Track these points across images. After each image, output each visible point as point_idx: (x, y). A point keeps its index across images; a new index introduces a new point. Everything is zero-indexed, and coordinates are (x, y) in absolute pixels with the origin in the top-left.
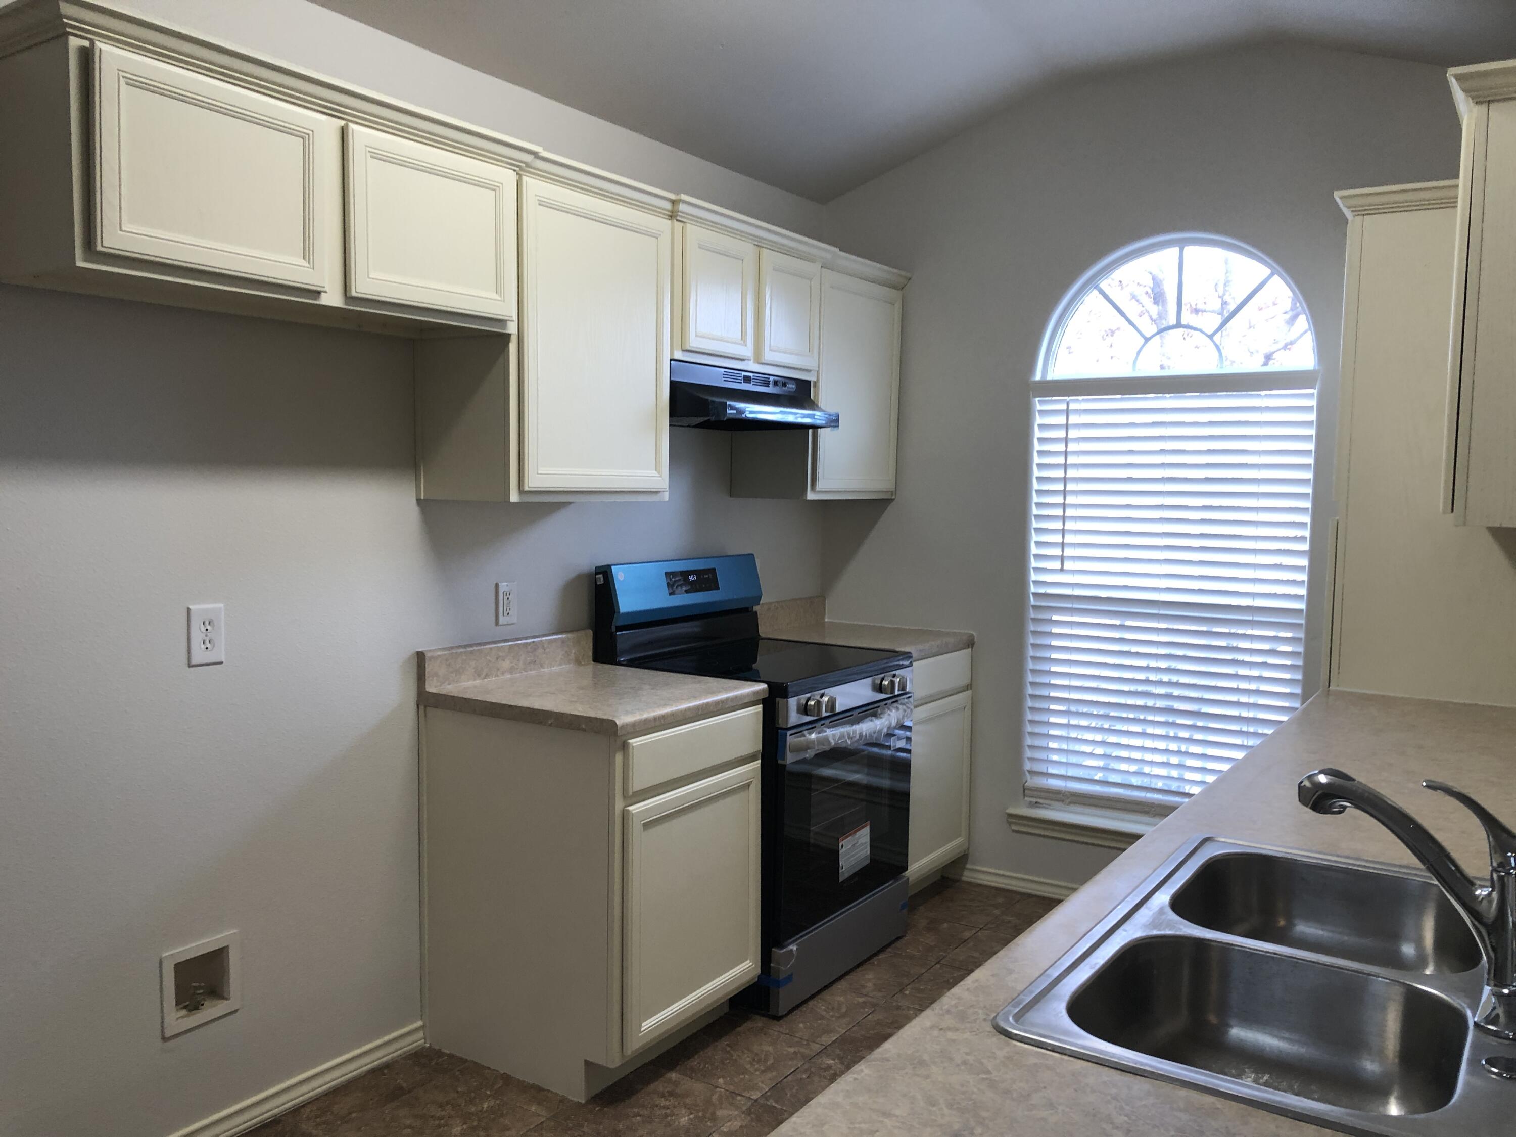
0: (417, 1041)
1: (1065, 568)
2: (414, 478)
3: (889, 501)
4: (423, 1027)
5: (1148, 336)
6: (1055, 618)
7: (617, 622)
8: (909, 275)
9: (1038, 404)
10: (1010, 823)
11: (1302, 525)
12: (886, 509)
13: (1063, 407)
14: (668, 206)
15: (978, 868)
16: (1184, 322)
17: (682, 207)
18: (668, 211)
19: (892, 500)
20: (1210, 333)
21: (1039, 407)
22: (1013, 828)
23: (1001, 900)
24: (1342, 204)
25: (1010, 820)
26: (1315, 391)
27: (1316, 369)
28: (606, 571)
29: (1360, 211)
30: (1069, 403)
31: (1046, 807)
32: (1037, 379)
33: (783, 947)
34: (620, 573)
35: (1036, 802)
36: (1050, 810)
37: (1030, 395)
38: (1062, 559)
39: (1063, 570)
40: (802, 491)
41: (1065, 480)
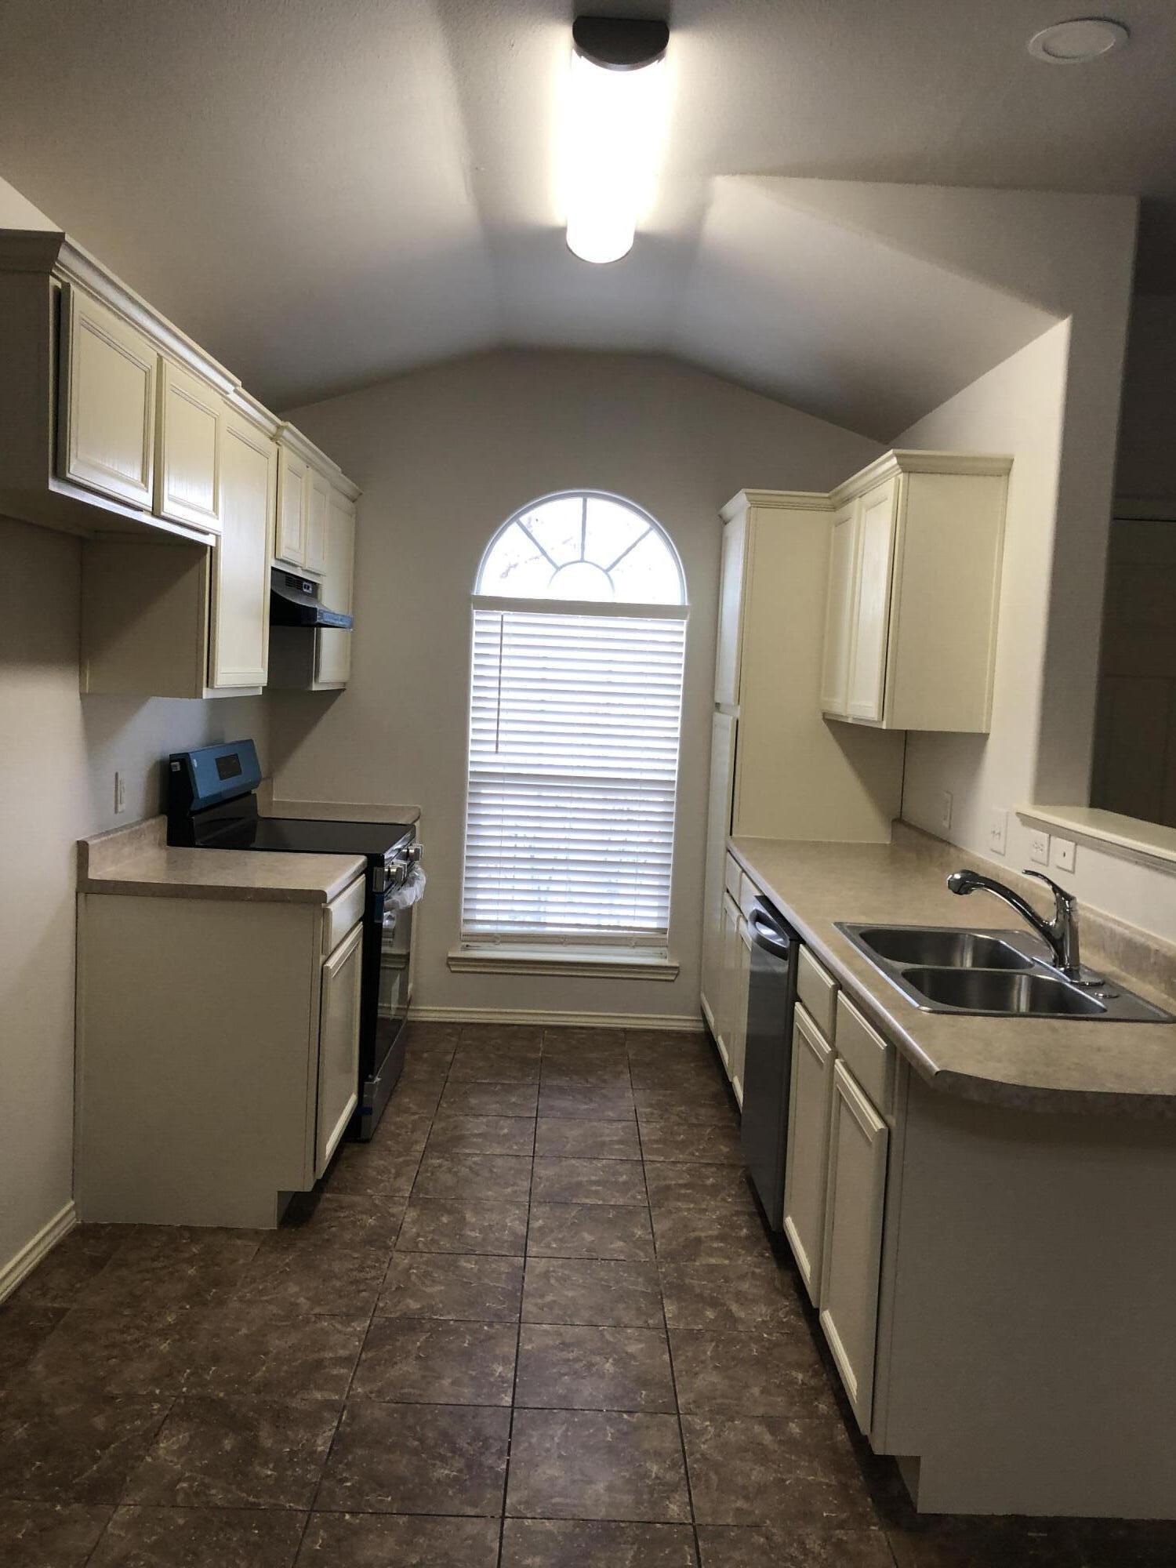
0: (72, 1221)
1: (499, 750)
2: (78, 673)
4: (74, 1207)
5: (560, 566)
6: (483, 791)
7: (195, 807)
8: (361, 491)
9: (478, 615)
10: (449, 966)
11: (675, 718)
13: (499, 618)
14: (273, 429)
15: (421, 1008)
16: (586, 559)
17: (285, 433)
18: (271, 433)
19: (345, 689)
20: (605, 568)
21: (475, 617)
22: (453, 969)
23: (449, 1031)
24: (744, 497)
25: (450, 963)
26: (685, 621)
27: (687, 604)
28: (184, 759)
29: (755, 504)
30: (502, 616)
31: (478, 949)
32: (475, 594)
33: (373, 1080)
34: (195, 761)
35: (467, 946)
36: (482, 950)
37: (470, 607)
38: (497, 743)
39: (497, 752)
40: (309, 683)
41: (500, 679)
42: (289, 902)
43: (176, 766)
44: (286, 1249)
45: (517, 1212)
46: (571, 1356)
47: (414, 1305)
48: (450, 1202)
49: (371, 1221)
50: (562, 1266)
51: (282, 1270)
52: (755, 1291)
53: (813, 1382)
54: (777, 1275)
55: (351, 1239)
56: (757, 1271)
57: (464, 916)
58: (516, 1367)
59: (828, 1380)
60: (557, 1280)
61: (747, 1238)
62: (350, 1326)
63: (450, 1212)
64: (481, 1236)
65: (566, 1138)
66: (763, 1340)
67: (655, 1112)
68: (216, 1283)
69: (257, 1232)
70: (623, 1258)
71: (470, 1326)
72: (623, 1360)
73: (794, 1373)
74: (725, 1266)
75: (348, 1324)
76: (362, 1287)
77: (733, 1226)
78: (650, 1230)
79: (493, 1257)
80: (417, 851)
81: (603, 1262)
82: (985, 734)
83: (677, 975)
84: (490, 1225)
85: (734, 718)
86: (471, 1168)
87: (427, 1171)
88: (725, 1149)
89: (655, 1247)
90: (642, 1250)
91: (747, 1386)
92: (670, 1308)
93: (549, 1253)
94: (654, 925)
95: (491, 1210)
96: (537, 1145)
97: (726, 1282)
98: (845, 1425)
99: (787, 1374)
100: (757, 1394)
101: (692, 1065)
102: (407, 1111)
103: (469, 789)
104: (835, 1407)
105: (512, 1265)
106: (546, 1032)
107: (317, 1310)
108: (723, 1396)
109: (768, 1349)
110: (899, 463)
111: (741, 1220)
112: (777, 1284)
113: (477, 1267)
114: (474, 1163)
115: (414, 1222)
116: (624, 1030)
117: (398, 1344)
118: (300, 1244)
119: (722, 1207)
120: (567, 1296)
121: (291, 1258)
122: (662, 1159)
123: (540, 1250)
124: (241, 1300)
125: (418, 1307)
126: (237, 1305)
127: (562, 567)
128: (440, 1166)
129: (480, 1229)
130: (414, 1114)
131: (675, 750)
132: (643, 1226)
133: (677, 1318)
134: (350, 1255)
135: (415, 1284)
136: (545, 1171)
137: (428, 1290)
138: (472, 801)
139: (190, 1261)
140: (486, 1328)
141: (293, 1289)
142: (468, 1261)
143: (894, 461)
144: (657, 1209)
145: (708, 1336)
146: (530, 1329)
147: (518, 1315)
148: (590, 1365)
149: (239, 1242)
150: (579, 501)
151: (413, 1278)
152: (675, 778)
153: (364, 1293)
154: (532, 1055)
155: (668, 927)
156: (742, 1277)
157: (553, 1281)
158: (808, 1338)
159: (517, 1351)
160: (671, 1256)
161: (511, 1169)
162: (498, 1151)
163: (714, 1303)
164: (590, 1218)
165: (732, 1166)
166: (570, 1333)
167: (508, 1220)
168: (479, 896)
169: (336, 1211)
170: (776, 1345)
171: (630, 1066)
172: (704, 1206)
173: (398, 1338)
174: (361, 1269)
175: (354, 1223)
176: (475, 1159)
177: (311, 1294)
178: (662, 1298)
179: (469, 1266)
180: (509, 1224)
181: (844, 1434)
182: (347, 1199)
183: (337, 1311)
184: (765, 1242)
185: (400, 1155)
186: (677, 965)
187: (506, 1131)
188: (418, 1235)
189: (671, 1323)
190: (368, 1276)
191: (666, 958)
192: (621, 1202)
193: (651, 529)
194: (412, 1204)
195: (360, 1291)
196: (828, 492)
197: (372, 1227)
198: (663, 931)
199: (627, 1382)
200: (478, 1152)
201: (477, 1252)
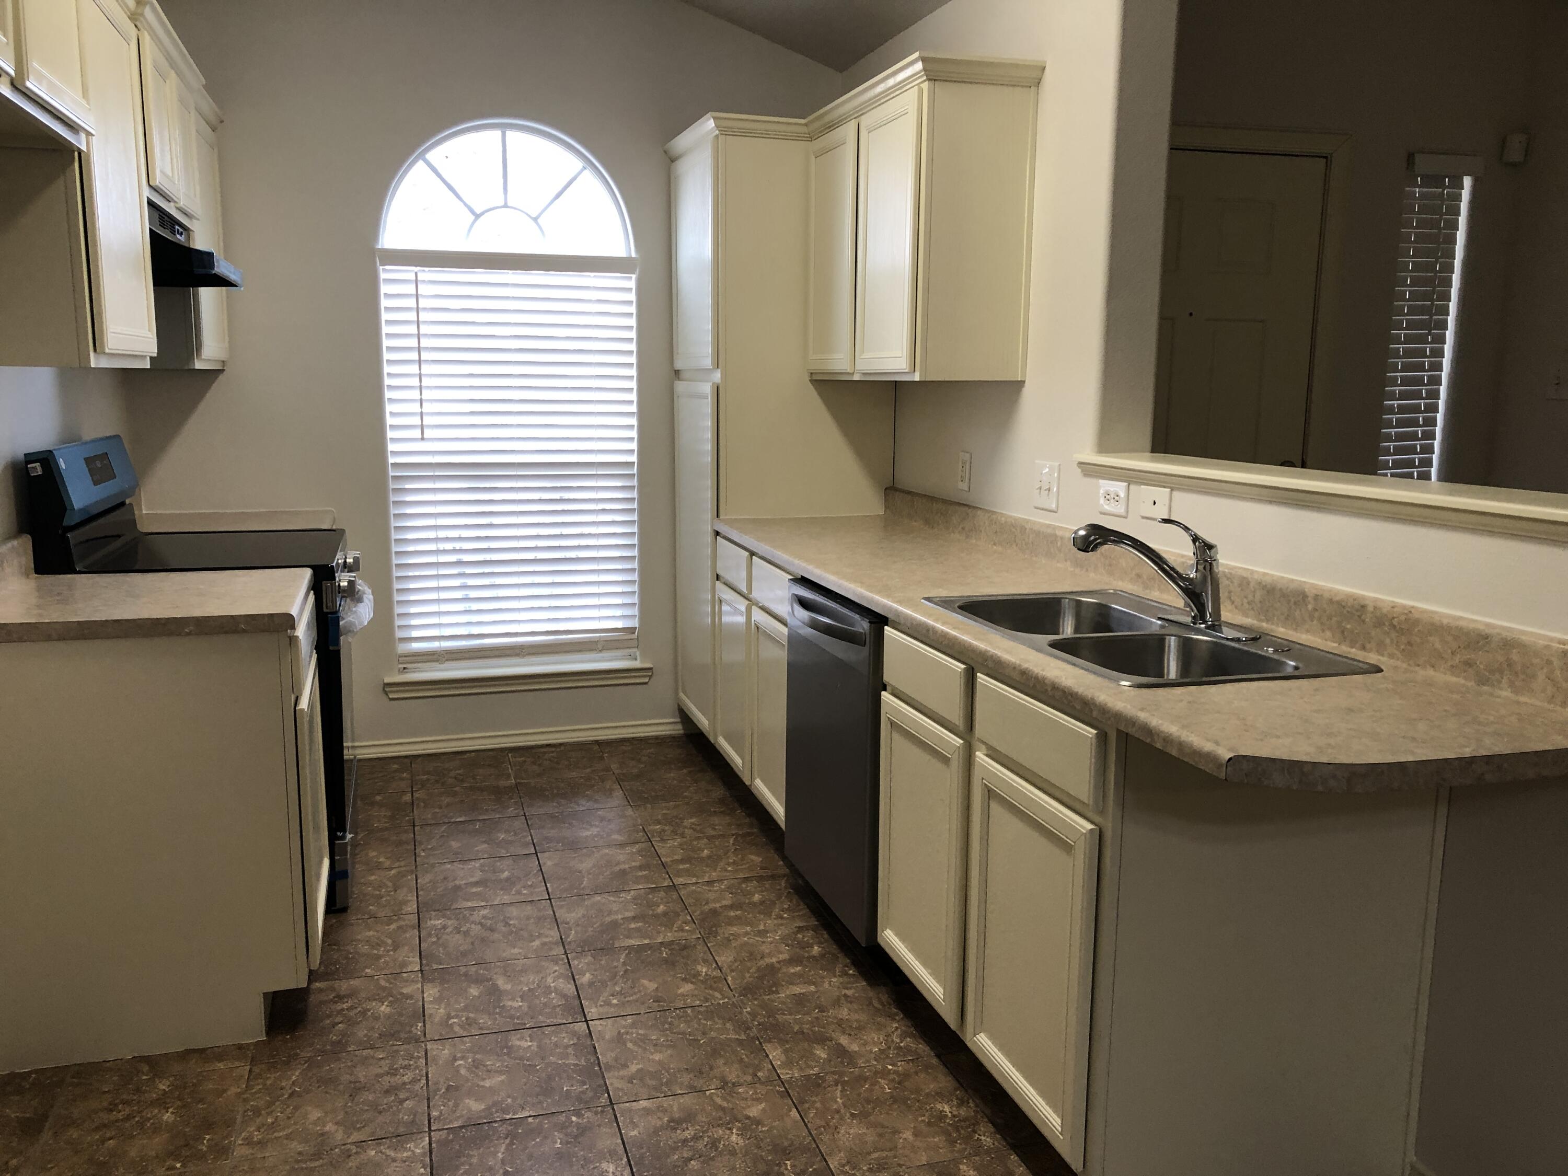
1: (425, 436)
3: (220, 371)
5: (478, 212)
6: (407, 486)
7: (68, 521)
9: (386, 273)
10: (386, 693)
11: (630, 390)
12: (216, 378)
13: (411, 276)
15: (357, 744)
16: (509, 204)
19: (223, 370)
20: (534, 215)
21: (383, 276)
22: (391, 697)
23: (396, 766)
24: (711, 124)
25: (387, 689)
26: (634, 276)
27: (634, 255)
28: (46, 459)
29: (724, 131)
30: (416, 274)
31: (415, 670)
32: (380, 247)
33: (343, 838)
34: (61, 460)
35: (404, 668)
36: (422, 671)
37: (375, 263)
38: (422, 428)
39: (423, 439)
40: (190, 358)
41: (419, 349)
42: (244, 631)
43: (35, 468)
44: (287, 1063)
45: (557, 968)
46: (688, 1134)
47: (475, 1106)
48: (473, 969)
49: (384, 1009)
50: (633, 1025)
51: (290, 1091)
52: (856, 1016)
53: (963, 1112)
54: (871, 994)
55: (366, 1035)
56: (849, 993)
57: (400, 634)
58: (629, 1161)
59: (977, 1106)
60: (635, 1044)
61: (822, 956)
62: (406, 1149)
63: (478, 981)
64: (526, 1004)
65: (580, 872)
66: (890, 1073)
67: (667, 828)
68: (208, 1125)
69: (240, 1047)
70: (698, 1003)
71: (555, 1119)
72: (749, 1126)
73: (939, 1106)
74: (813, 993)
75: (402, 1147)
76: (402, 1096)
77: (804, 946)
78: (714, 965)
79: (549, 1029)
80: (356, 560)
81: (678, 1011)
82: (1021, 381)
83: (650, 677)
84: (530, 990)
85: (713, 384)
86: (481, 924)
87: (430, 935)
88: (757, 859)
89: (728, 984)
90: (715, 990)
91: (896, 1132)
92: (775, 1054)
93: (612, 1011)
94: (619, 624)
95: (523, 971)
96: (548, 885)
97: (821, 1011)
98: (1018, 1156)
99: (932, 1108)
100: (911, 1138)
101: (685, 771)
102: (379, 867)
103: (392, 485)
104: (998, 1136)
105: (574, 1034)
106: (510, 755)
107: (356, 1137)
108: (876, 1150)
109: (899, 1083)
110: (925, 69)
111: (808, 936)
112: (876, 1004)
113: (535, 1044)
114: (484, 917)
115: (438, 1000)
116: (597, 742)
117: (475, 1160)
118: (306, 1053)
119: (782, 925)
120: (654, 1061)
121: (297, 1074)
122: (694, 880)
123: (601, 1010)
124: (249, 1142)
125: (483, 1107)
126: (245, 1151)
127: (483, 214)
128: (444, 927)
129: (521, 997)
130: (391, 869)
131: (632, 427)
132: (705, 961)
133: (788, 1064)
134: (373, 1057)
135: (467, 1080)
136: (571, 915)
137: (487, 1084)
138: (396, 499)
139: (162, 1102)
140: (574, 1119)
141: (315, 1114)
142: (522, 1038)
143: (919, 66)
144: (712, 938)
145: (830, 1079)
146: (630, 1110)
147: (606, 1095)
148: (714, 1144)
149: (221, 1065)
150: (496, 134)
151: (463, 1071)
152: (634, 458)
153: (407, 1102)
154: (503, 783)
155: (637, 625)
156: (837, 1003)
157: (630, 1045)
158: (935, 1061)
159: (622, 1139)
160: (748, 991)
161: (528, 918)
162: (506, 899)
163: (822, 1040)
164: (643, 962)
165: (773, 877)
166: (675, 1106)
167: (550, 980)
168: (413, 610)
169: (336, 1002)
170: (906, 1076)
171: (619, 781)
172: (762, 927)
173: (471, 1153)
174: (393, 1072)
175: (364, 1013)
176: (484, 912)
177: (340, 1117)
178: (760, 1043)
179: (525, 1044)
180: (552, 985)
181: (1021, 1166)
182: (344, 986)
183: (380, 1134)
184: (843, 960)
185: (390, 921)
186: (652, 666)
187: (506, 874)
188: (449, 1017)
189: (784, 1071)
190: (406, 1079)
191: (636, 659)
192: (670, 936)
193: (584, 168)
194: (425, 980)
195: (402, 1102)
196: (804, 118)
197: (388, 1017)
198: (631, 630)
199: (763, 1154)
200: (483, 904)
201: (527, 1026)
